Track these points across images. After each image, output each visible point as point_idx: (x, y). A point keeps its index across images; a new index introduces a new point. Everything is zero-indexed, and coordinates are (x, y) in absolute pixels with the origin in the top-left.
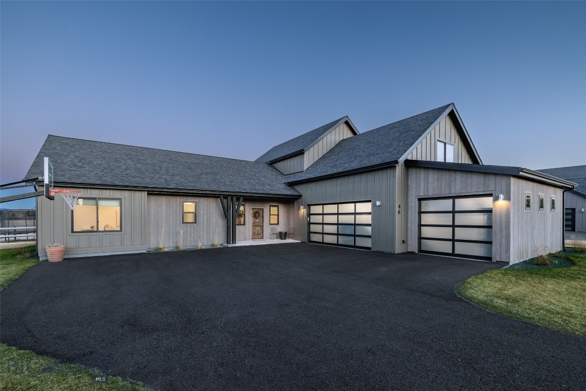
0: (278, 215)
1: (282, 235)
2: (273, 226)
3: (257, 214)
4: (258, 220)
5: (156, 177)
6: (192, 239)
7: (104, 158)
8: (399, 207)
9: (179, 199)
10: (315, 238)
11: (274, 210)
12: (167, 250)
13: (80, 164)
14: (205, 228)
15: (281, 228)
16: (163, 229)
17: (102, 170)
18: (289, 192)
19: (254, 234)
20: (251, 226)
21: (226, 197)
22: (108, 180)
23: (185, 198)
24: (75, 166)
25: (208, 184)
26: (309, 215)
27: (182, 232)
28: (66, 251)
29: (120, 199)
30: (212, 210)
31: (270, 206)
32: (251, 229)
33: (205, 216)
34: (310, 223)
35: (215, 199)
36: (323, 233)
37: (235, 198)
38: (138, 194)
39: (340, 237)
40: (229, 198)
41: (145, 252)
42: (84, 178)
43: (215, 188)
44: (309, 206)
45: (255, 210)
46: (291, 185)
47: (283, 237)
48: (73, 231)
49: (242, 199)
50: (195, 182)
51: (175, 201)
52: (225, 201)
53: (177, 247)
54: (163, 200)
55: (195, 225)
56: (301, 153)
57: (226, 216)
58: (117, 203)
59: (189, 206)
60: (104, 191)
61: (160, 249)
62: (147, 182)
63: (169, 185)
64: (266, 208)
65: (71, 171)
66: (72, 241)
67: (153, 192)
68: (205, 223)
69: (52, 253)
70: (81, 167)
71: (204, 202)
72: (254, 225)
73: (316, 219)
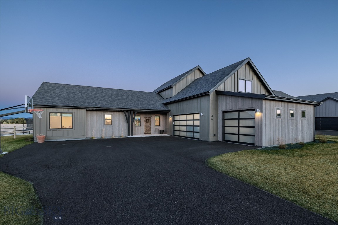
0: (160, 121)
1: (161, 132)
2: (157, 127)
3: (147, 121)
4: (148, 124)
5: (91, 102)
6: (110, 133)
7: (67, 93)
8: (212, 116)
9: (103, 113)
10: (177, 133)
11: (157, 118)
12: (96, 138)
13: (55, 96)
14: (117, 128)
15: (161, 128)
16: (95, 128)
17: (65, 99)
18: (164, 108)
19: (146, 131)
20: (144, 126)
21: (127, 111)
22: (66, 104)
23: (106, 112)
24: (52, 97)
25: (118, 105)
26: (174, 121)
27: (104, 129)
28: (45, 138)
29: (72, 113)
30: (121, 118)
31: (155, 116)
32: (144, 128)
33: (117, 121)
34: (174, 125)
35: (122, 113)
36: (180, 131)
37: (132, 112)
38: (81, 111)
39: (187, 132)
40: (129, 112)
41: (85, 139)
42: (55, 103)
43: (121, 107)
44: (174, 116)
45: (147, 118)
46: (166, 104)
47: (162, 133)
48: (49, 129)
49: (136, 112)
50: (111, 104)
51: (100, 114)
52: (127, 114)
53: (102, 137)
54: (95, 113)
55: (111, 126)
56: (171, 87)
57: (128, 121)
58: (70, 115)
59: (108, 116)
60: (64, 109)
61: (93, 138)
62: (86, 104)
63: (96, 106)
64: (153, 117)
65: (50, 99)
66: (49, 133)
67: (89, 109)
68: (117, 125)
69: (39, 139)
70: (55, 98)
71: (116, 114)
72: (146, 127)
73: (177, 123)
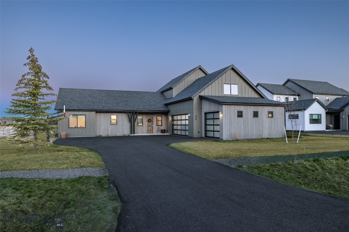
0: (162, 121)
2: (158, 127)
3: (150, 121)
4: (150, 123)
5: (100, 105)
6: (115, 132)
7: (80, 97)
8: (196, 117)
9: (109, 114)
10: (175, 132)
11: (159, 118)
12: (104, 136)
13: (71, 101)
14: (121, 127)
15: (163, 128)
16: (102, 127)
17: (79, 103)
18: (164, 109)
19: (148, 130)
20: (146, 126)
21: (130, 113)
22: (81, 108)
23: (112, 113)
24: (70, 102)
25: (122, 107)
26: (173, 120)
27: (110, 128)
28: (67, 135)
29: (85, 115)
30: (124, 119)
31: (157, 116)
32: (146, 128)
33: (121, 121)
34: (173, 125)
35: (125, 114)
36: (177, 130)
37: (134, 113)
38: (92, 113)
39: (182, 131)
40: (132, 113)
41: (95, 136)
42: (73, 107)
43: (125, 109)
44: (173, 116)
45: (149, 118)
46: (166, 105)
47: (163, 132)
48: (69, 128)
49: (138, 113)
50: (116, 106)
51: (107, 115)
52: (129, 114)
53: (108, 135)
54: (102, 115)
55: (116, 125)
56: (171, 89)
57: (130, 121)
58: (84, 117)
59: (114, 117)
60: (80, 112)
61: (101, 135)
62: (96, 108)
63: (103, 108)
64: (155, 118)
65: (68, 104)
66: (69, 131)
67: (98, 112)
68: (121, 125)
69: (63, 135)
70: (72, 103)
71: (120, 115)
72: (148, 126)
73: (175, 123)
